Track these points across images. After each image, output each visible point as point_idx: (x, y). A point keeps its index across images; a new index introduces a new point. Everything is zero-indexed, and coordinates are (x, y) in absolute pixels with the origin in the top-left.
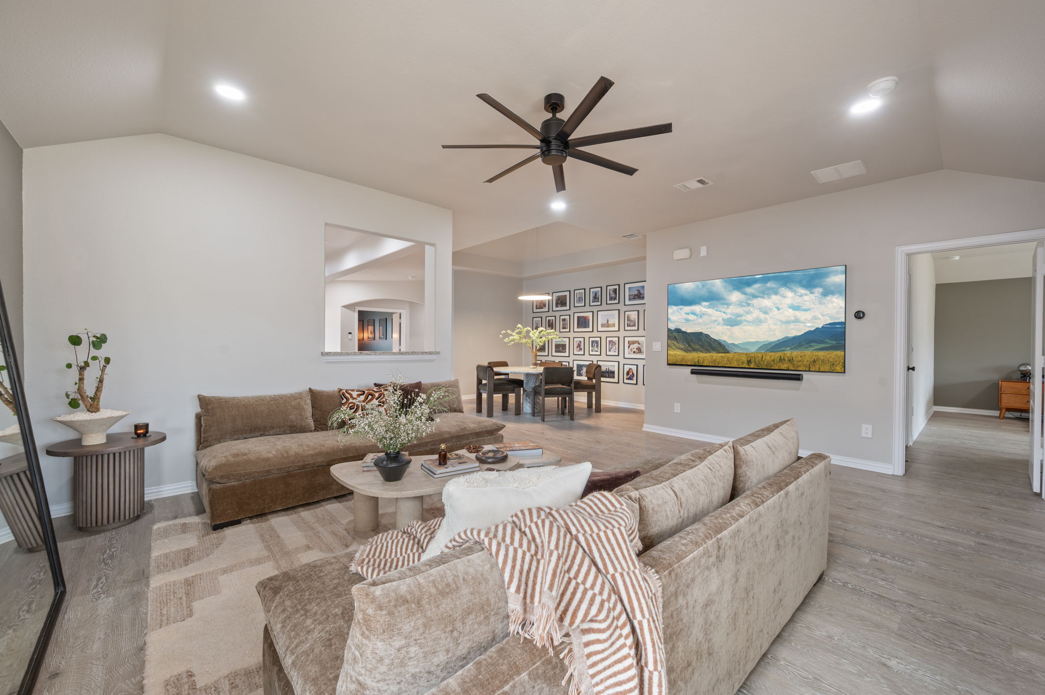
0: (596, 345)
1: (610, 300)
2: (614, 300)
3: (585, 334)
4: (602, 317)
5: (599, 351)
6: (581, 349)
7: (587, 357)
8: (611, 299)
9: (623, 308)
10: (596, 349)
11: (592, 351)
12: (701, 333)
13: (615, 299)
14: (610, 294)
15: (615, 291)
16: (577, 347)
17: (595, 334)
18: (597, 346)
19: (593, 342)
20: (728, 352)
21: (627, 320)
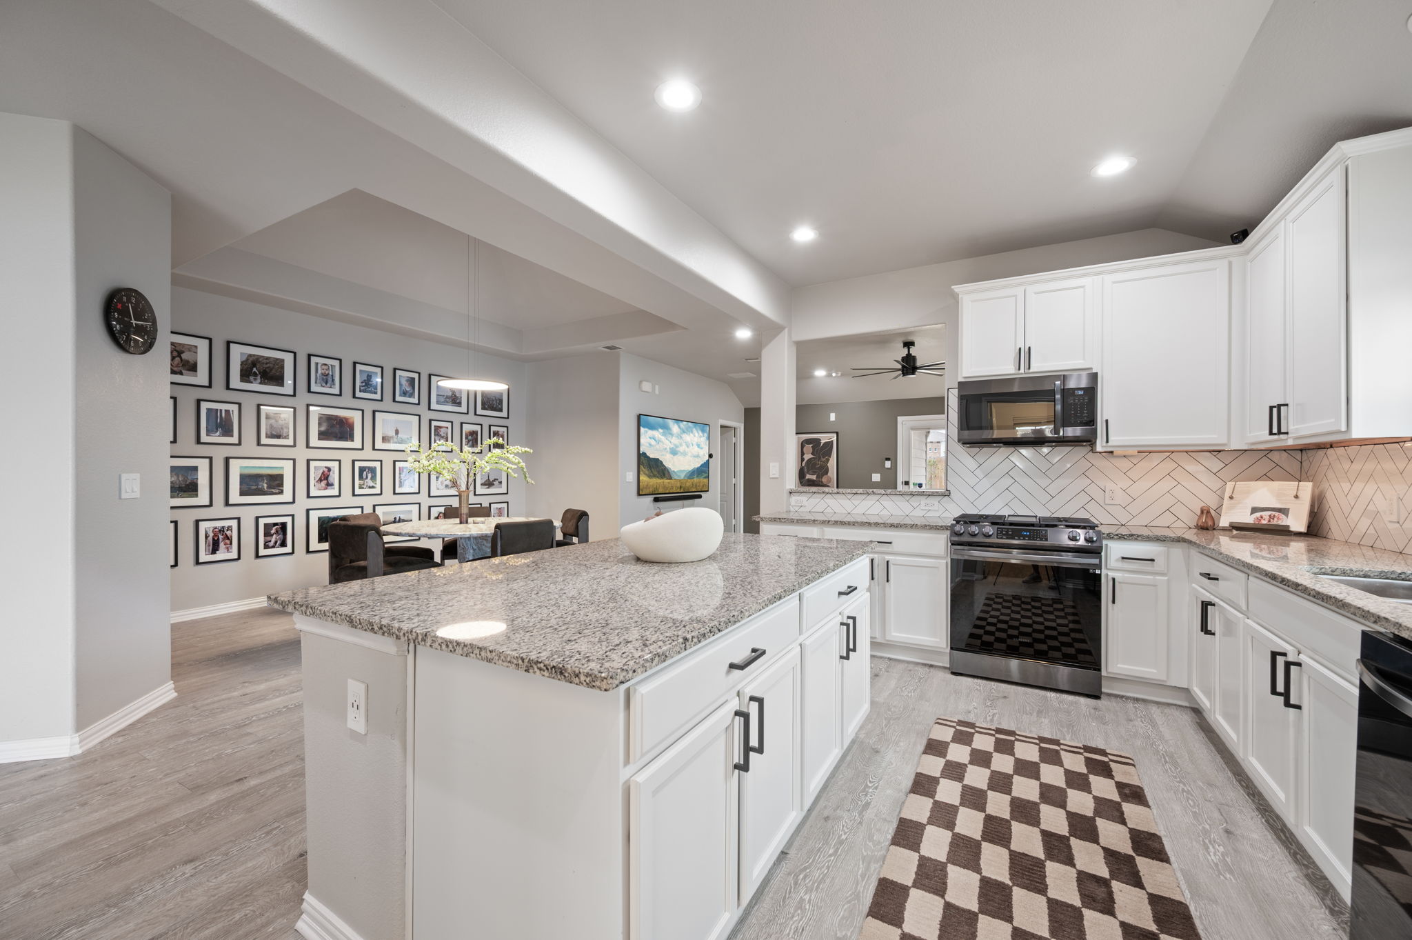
0: (369, 476)
1: (400, 395)
2: (410, 396)
3: (340, 455)
4: (385, 423)
5: (378, 486)
6: (329, 485)
7: (347, 500)
8: (404, 394)
9: (427, 415)
10: (371, 484)
11: (361, 487)
12: (658, 459)
13: (412, 395)
14: (401, 385)
15: (411, 381)
16: (320, 480)
17: (368, 453)
18: (374, 478)
19: (362, 470)
20: (671, 479)
21: (435, 435)
